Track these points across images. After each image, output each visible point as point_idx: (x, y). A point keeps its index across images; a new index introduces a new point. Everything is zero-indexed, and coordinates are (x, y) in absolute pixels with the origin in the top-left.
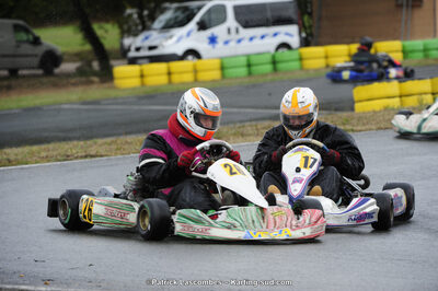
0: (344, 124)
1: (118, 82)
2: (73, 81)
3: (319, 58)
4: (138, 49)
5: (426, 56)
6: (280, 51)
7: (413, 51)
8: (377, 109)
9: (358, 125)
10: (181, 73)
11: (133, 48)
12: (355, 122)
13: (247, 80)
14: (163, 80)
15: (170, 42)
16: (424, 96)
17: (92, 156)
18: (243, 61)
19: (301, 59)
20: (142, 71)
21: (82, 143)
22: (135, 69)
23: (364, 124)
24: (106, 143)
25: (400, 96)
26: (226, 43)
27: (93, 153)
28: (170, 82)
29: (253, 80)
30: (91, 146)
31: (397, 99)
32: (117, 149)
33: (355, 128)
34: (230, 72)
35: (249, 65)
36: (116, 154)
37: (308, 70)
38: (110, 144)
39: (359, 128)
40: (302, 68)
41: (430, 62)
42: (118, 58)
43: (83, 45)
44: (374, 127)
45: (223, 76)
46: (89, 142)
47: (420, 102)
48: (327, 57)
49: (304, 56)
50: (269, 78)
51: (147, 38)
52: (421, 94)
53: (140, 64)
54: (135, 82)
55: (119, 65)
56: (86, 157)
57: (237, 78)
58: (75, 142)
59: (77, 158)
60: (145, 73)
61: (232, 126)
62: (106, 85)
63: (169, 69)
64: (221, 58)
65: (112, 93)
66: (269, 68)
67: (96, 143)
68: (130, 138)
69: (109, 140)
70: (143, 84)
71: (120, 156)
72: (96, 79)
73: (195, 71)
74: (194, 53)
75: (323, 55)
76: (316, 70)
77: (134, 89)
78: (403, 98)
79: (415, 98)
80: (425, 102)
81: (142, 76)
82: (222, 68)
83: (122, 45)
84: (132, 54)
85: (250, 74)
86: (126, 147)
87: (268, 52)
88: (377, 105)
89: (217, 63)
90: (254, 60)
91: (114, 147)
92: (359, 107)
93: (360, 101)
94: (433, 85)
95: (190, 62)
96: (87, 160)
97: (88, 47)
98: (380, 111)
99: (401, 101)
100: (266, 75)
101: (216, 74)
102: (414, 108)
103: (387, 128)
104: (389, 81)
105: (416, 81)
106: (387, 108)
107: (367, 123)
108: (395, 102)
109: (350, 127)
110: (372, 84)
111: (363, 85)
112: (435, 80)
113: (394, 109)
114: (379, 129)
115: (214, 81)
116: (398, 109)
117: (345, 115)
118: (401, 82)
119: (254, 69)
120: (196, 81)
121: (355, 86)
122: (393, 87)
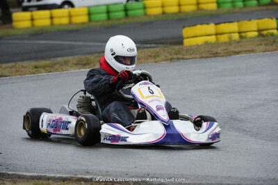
0: (176, 54)
1: (15, 24)
3: (158, 7)
4: (29, 1)
5: (234, 6)
6: (130, 2)
7: (224, 3)
8: (200, 43)
9: (186, 55)
10: (60, 17)
12: (184, 52)
13: (107, 23)
14: (47, 22)
16: (232, 34)
18: (104, 9)
19: (145, 8)
20: (32, 16)
22: (27, 15)
23: (191, 54)
24: (8, 67)
25: (216, 34)
28: (52, 24)
29: (110, 23)
31: (214, 37)
32: (17, 71)
33: (184, 57)
34: (96, 17)
35: (108, 12)
36: (16, 75)
37: (150, 16)
38: (11, 68)
39: (187, 57)
40: (146, 14)
41: (237, 10)
42: (14, 7)
44: (198, 56)
45: (90, 20)
47: (230, 38)
48: (163, 7)
49: (147, 6)
50: (122, 21)
52: (231, 33)
53: (31, 11)
54: (27, 24)
55: (16, 12)
57: (98, 21)
60: (35, 17)
61: (97, 55)
62: (7, 26)
63: (51, 14)
64: (89, 7)
65: (11, 32)
66: (122, 14)
68: (25, 64)
69: (10, 65)
70: (33, 25)
71: (19, 76)
73: (70, 16)
74: (69, 3)
75: (161, 5)
76: (156, 16)
77: (27, 28)
78: (219, 36)
79: (226, 35)
80: (233, 38)
81: (32, 19)
82: (89, 14)
84: (26, 4)
85: (109, 18)
86: (22, 70)
87: (121, 3)
88: (200, 41)
89: (85, 11)
90: (111, 8)
91: (14, 70)
92: (187, 42)
93: (188, 38)
94: (239, 26)
95: (66, 10)
98: (202, 45)
99: (217, 38)
100: (119, 19)
101: (85, 19)
102: (226, 43)
103: (207, 57)
104: (208, 24)
105: (227, 24)
106: (206, 43)
107: (193, 54)
108: (212, 39)
109: (181, 56)
110: (195, 25)
111: (189, 26)
112: (241, 23)
113: (211, 43)
114: (202, 57)
115: (83, 23)
116: (214, 43)
117: (177, 47)
118: (216, 24)
119: (112, 15)
120: (70, 23)
121: (184, 27)
122: (211, 28)
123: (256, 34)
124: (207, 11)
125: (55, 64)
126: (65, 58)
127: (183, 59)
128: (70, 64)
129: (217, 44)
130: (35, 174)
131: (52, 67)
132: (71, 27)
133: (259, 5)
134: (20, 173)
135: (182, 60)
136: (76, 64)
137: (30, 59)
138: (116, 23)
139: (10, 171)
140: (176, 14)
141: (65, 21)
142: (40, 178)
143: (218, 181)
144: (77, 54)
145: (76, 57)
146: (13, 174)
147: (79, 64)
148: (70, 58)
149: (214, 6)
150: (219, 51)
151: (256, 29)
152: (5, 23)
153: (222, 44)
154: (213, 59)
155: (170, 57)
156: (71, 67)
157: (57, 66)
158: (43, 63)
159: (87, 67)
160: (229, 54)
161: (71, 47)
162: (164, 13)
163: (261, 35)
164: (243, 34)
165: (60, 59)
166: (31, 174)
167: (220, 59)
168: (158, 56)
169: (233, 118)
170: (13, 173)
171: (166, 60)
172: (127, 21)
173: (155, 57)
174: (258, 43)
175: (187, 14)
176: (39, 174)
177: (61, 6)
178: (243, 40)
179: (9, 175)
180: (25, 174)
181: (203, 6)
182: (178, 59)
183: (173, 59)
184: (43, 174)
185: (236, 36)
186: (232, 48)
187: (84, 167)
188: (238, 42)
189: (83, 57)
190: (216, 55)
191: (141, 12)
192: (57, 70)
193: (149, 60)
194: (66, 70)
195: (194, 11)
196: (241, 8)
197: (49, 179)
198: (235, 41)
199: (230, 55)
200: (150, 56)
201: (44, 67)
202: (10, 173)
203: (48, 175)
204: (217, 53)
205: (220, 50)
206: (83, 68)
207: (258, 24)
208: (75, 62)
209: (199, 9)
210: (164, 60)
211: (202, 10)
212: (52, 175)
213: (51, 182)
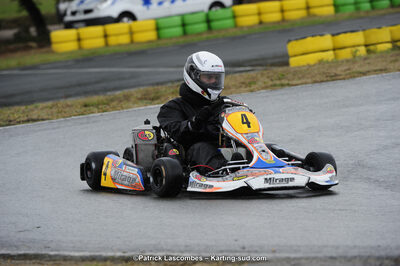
0: (280, 79)
1: (55, 47)
2: (12, 47)
3: (252, 15)
4: (74, 13)
5: (358, 9)
6: (214, 9)
7: (344, 5)
8: (312, 63)
9: (293, 79)
10: (117, 35)
11: (69, 12)
12: (290, 76)
13: (182, 40)
14: (100, 42)
15: (105, 5)
16: (359, 48)
17: (34, 120)
18: (178, 20)
19: (234, 17)
20: (78, 34)
21: (23, 108)
22: (71, 33)
23: (300, 78)
24: (46, 107)
25: (334, 49)
26: (160, 3)
27: (35, 117)
28: (107, 44)
29: (188, 39)
30: (32, 110)
31: (331, 52)
33: (290, 83)
34: (166, 33)
35: (184, 25)
37: (242, 27)
38: (51, 108)
39: (295, 82)
40: (236, 26)
41: (362, 14)
42: (53, 23)
43: (20, 11)
44: (309, 80)
45: (159, 37)
46: (30, 107)
47: (354, 54)
48: (259, 14)
49: (237, 14)
50: (205, 36)
51: (82, 2)
52: (354, 46)
53: (77, 28)
54: (72, 46)
55: (55, 30)
56: (28, 121)
57: (171, 38)
58: (17, 108)
59: (19, 123)
60: (82, 36)
61: (170, 85)
62: (44, 50)
63: (105, 31)
64: (156, 19)
65: (51, 58)
66: (203, 27)
67: (36, 107)
68: (69, 101)
69: (50, 103)
70: (80, 48)
72: (34, 44)
73: (131, 33)
74: (128, 15)
75: (256, 11)
76: (250, 27)
77: (72, 52)
78: (337, 51)
79: (348, 50)
80: (358, 53)
82: (158, 29)
83: (58, 10)
84: (69, 18)
85: (185, 33)
86: (67, 109)
87: (202, 11)
88: (312, 59)
89: (151, 24)
90: (189, 19)
91: (55, 110)
92: (294, 62)
93: (295, 56)
94: (366, 37)
95: (126, 24)
96: (29, 124)
97: (25, 13)
98: (314, 65)
99: (335, 54)
100: (200, 34)
101: (152, 35)
102: (348, 61)
103: (322, 81)
104: (322, 35)
105: (349, 34)
106: (321, 62)
107: (303, 77)
108: (329, 56)
109: (286, 82)
110: (305, 38)
111: (297, 40)
112: (367, 32)
113: (328, 62)
114: (315, 82)
115: (150, 42)
116: (332, 62)
117: (280, 70)
118: (333, 35)
119: (189, 29)
120: (132, 42)
121: (289, 41)
122: (326, 41)
123: (389, 46)
124: (321, 17)
125: (112, 100)
126: (126, 91)
127: (288, 85)
128: (133, 99)
129: (336, 63)
130: (87, 254)
131: (108, 104)
132: (133, 48)
133: (392, 6)
134: (66, 253)
135: (287, 88)
136: (141, 99)
137: (77, 94)
138: (195, 39)
139: (52, 251)
140: (278, 23)
141: (125, 39)
142: (93, 259)
143: (340, 252)
144: (143, 85)
145: (142, 88)
146: (56, 256)
147: (146, 99)
148: (133, 90)
149: (330, 10)
150: (338, 73)
151: (389, 39)
152: (41, 46)
153: (342, 62)
154: (331, 84)
155: (271, 83)
156: (135, 103)
157: (114, 103)
158: (95, 99)
159: (156, 102)
160: (352, 75)
161: (133, 76)
162: (261, 23)
163: (395, 47)
164: (372, 48)
165: (118, 93)
166: (81, 254)
167: (340, 83)
168: (255, 83)
169: (360, 165)
170: (56, 253)
171: (266, 88)
172: (211, 36)
173: (249, 84)
174: (393, 58)
175: (293, 22)
176: (92, 254)
177: (118, 20)
178: (372, 55)
179: (50, 256)
180: (73, 254)
181: (316, 11)
182: (282, 85)
183: (275, 85)
184: (97, 254)
185: (362, 51)
186: (356, 68)
187: (153, 242)
188: (365, 59)
189: (151, 88)
190: (334, 78)
191: (229, 23)
192: (114, 108)
193: (242, 89)
194: (127, 108)
195: (303, 18)
196: (367, 12)
197: (105, 259)
198: (360, 57)
199: (354, 77)
200: (243, 83)
201: (97, 105)
202: (52, 253)
203: (104, 254)
204: (336, 75)
205: (339, 71)
206: (151, 104)
207: (391, 32)
208: (139, 96)
209: (309, 15)
210: (263, 88)
211: (315, 16)
212: (110, 254)
213: (108, 263)
